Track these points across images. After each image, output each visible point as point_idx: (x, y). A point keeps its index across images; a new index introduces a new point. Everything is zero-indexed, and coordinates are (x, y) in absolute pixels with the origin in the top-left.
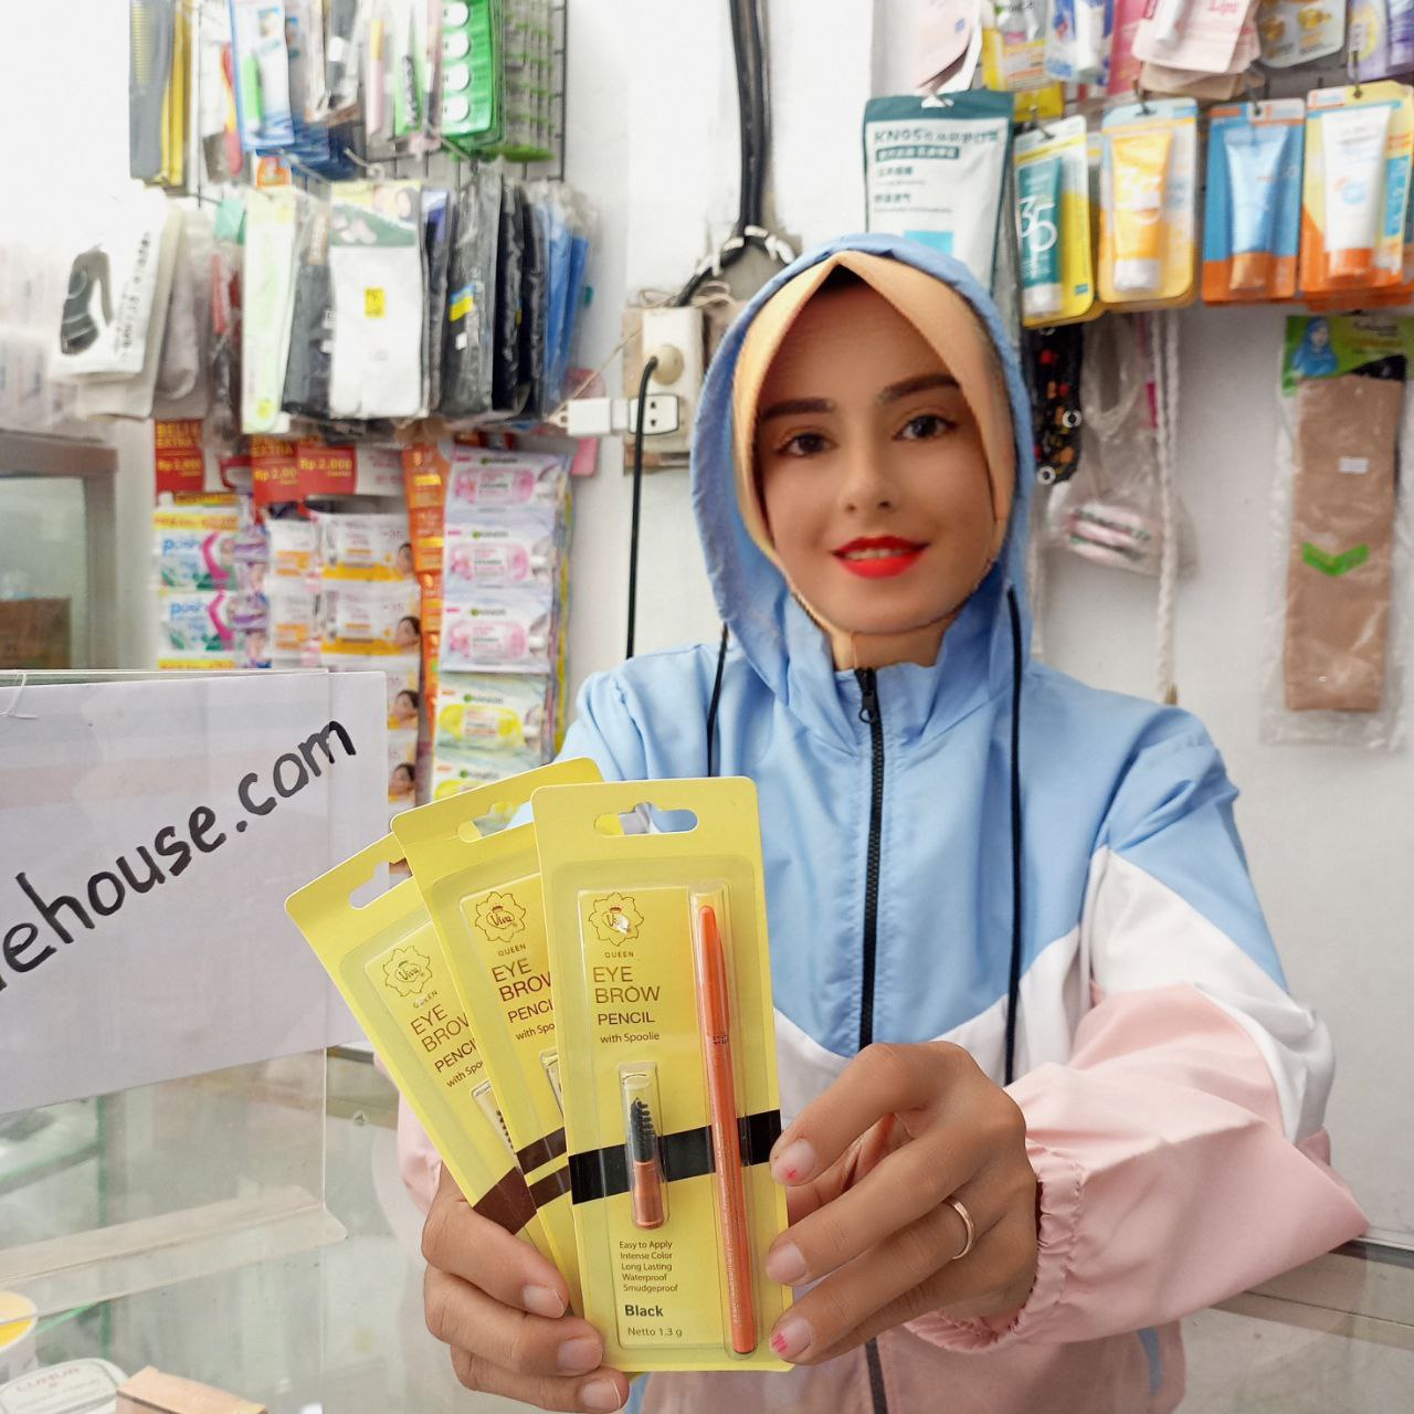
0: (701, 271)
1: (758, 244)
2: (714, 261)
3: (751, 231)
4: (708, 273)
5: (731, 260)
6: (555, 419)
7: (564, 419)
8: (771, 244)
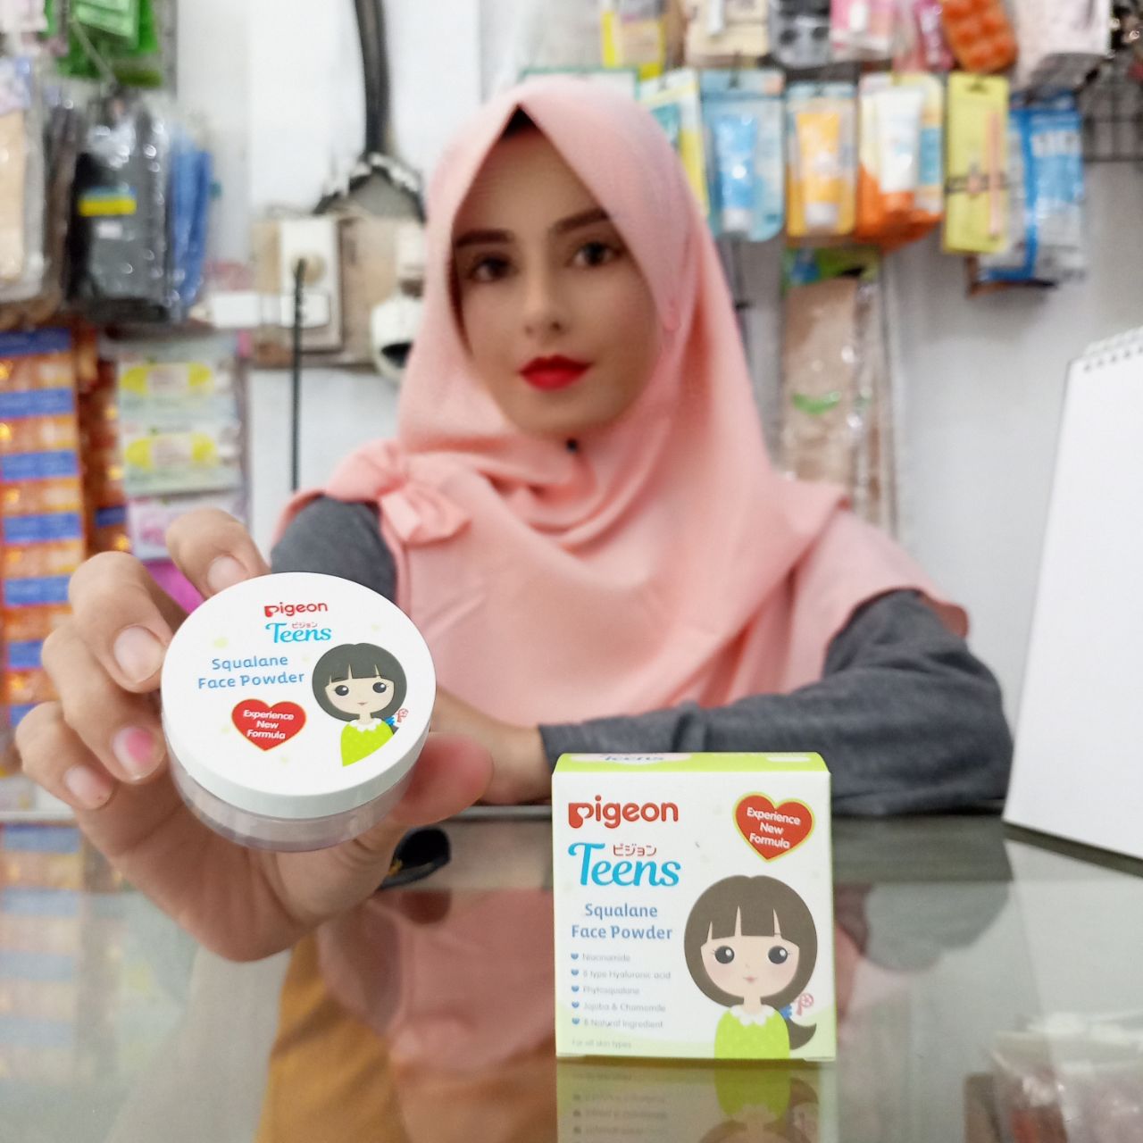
0: (331, 191)
1: (382, 173)
2: (342, 184)
3: (377, 160)
4: (336, 196)
5: (357, 184)
6: (197, 313)
7: (208, 314)
8: (397, 174)
